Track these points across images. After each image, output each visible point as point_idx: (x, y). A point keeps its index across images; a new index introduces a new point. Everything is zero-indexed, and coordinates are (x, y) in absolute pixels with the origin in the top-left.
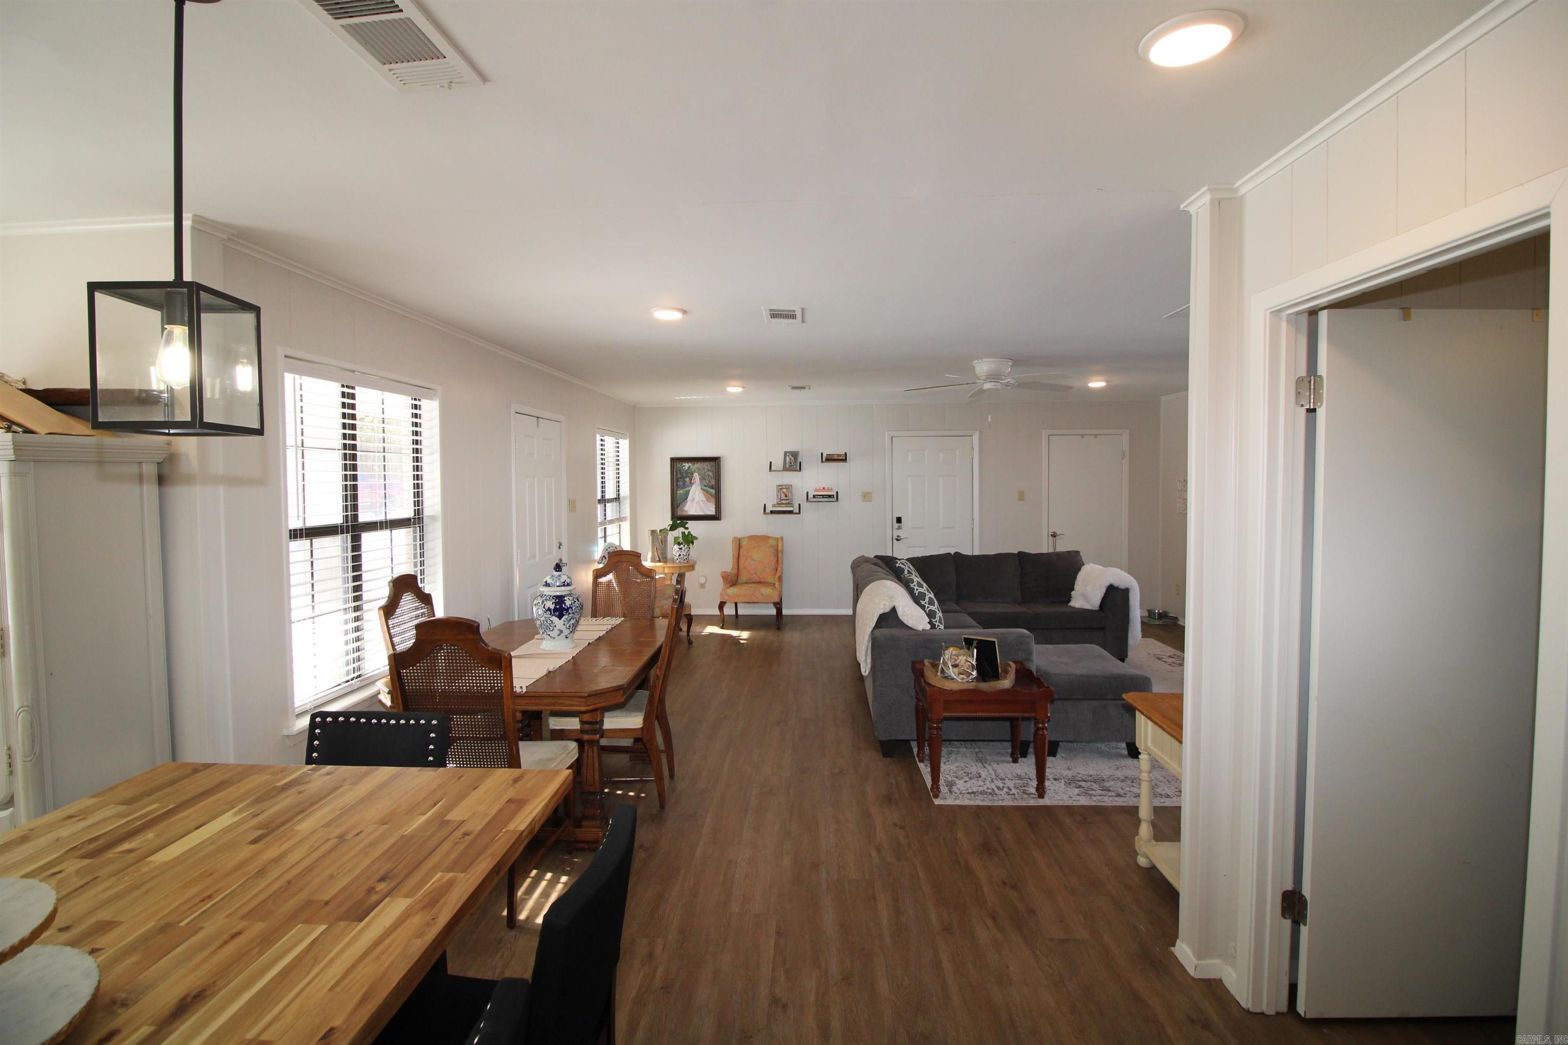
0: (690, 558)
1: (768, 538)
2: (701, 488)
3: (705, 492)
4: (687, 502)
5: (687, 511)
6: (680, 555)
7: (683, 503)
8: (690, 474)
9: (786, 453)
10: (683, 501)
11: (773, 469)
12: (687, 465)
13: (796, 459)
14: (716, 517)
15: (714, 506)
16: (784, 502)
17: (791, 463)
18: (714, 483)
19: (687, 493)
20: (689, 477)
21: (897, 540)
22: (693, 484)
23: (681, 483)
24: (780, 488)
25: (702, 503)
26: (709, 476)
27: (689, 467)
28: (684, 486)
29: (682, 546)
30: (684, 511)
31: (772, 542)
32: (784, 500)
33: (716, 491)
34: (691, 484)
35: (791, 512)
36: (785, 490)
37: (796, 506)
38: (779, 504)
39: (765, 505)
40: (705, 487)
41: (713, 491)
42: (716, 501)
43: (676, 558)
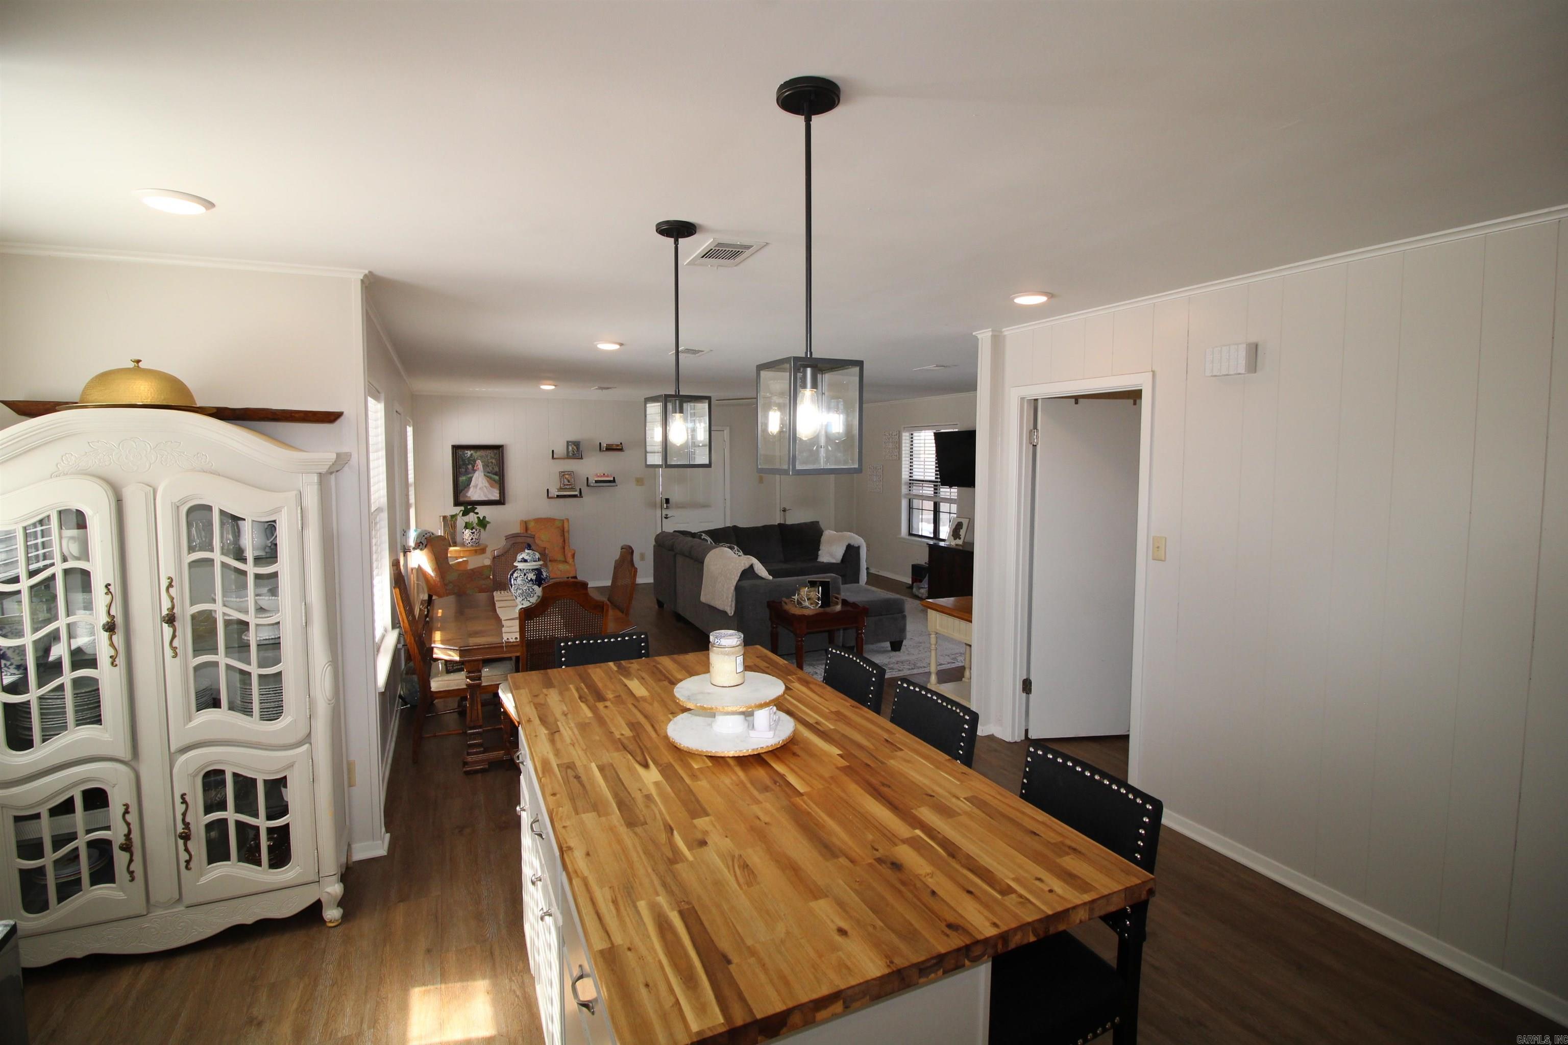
0: (480, 542)
1: (554, 520)
2: (485, 475)
3: (488, 479)
4: (469, 488)
5: (470, 497)
6: (472, 539)
7: (466, 489)
8: (473, 462)
9: (568, 442)
10: (466, 488)
11: (555, 456)
12: (469, 453)
13: (578, 449)
14: (500, 502)
15: (498, 492)
16: (568, 487)
17: (573, 452)
18: (498, 470)
19: (470, 480)
20: (471, 464)
21: (666, 518)
22: (476, 470)
23: (463, 470)
24: (562, 474)
25: (485, 488)
26: (492, 463)
27: (471, 455)
28: (467, 472)
29: (474, 530)
30: (467, 496)
31: (558, 524)
32: (567, 485)
33: (500, 478)
34: (474, 471)
35: (575, 496)
36: (567, 476)
37: (579, 490)
38: (561, 489)
39: (548, 490)
40: (488, 474)
41: (497, 478)
42: (500, 487)
43: (467, 542)
